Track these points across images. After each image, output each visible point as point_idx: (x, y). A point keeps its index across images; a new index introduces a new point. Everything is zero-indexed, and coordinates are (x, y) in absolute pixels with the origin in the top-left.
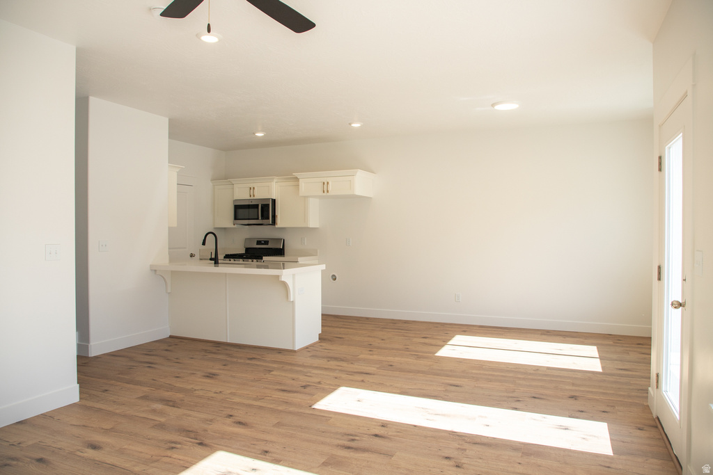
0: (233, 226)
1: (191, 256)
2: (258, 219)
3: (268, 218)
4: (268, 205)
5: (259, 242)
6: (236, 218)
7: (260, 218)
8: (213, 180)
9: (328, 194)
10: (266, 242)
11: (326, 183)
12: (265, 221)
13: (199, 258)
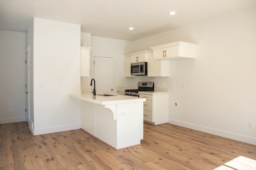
0: (131, 76)
1: (112, 90)
2: (139, 73)
3: (143, 72)
4: (143, 65)
5: (143, 84)
6: (132, 72)
7: (140, 72)
8: (125, 55)
9: (166, 57)
10: (146, 84)
11: (165, 51)
12: (142, 74)
13: (116, 91)
